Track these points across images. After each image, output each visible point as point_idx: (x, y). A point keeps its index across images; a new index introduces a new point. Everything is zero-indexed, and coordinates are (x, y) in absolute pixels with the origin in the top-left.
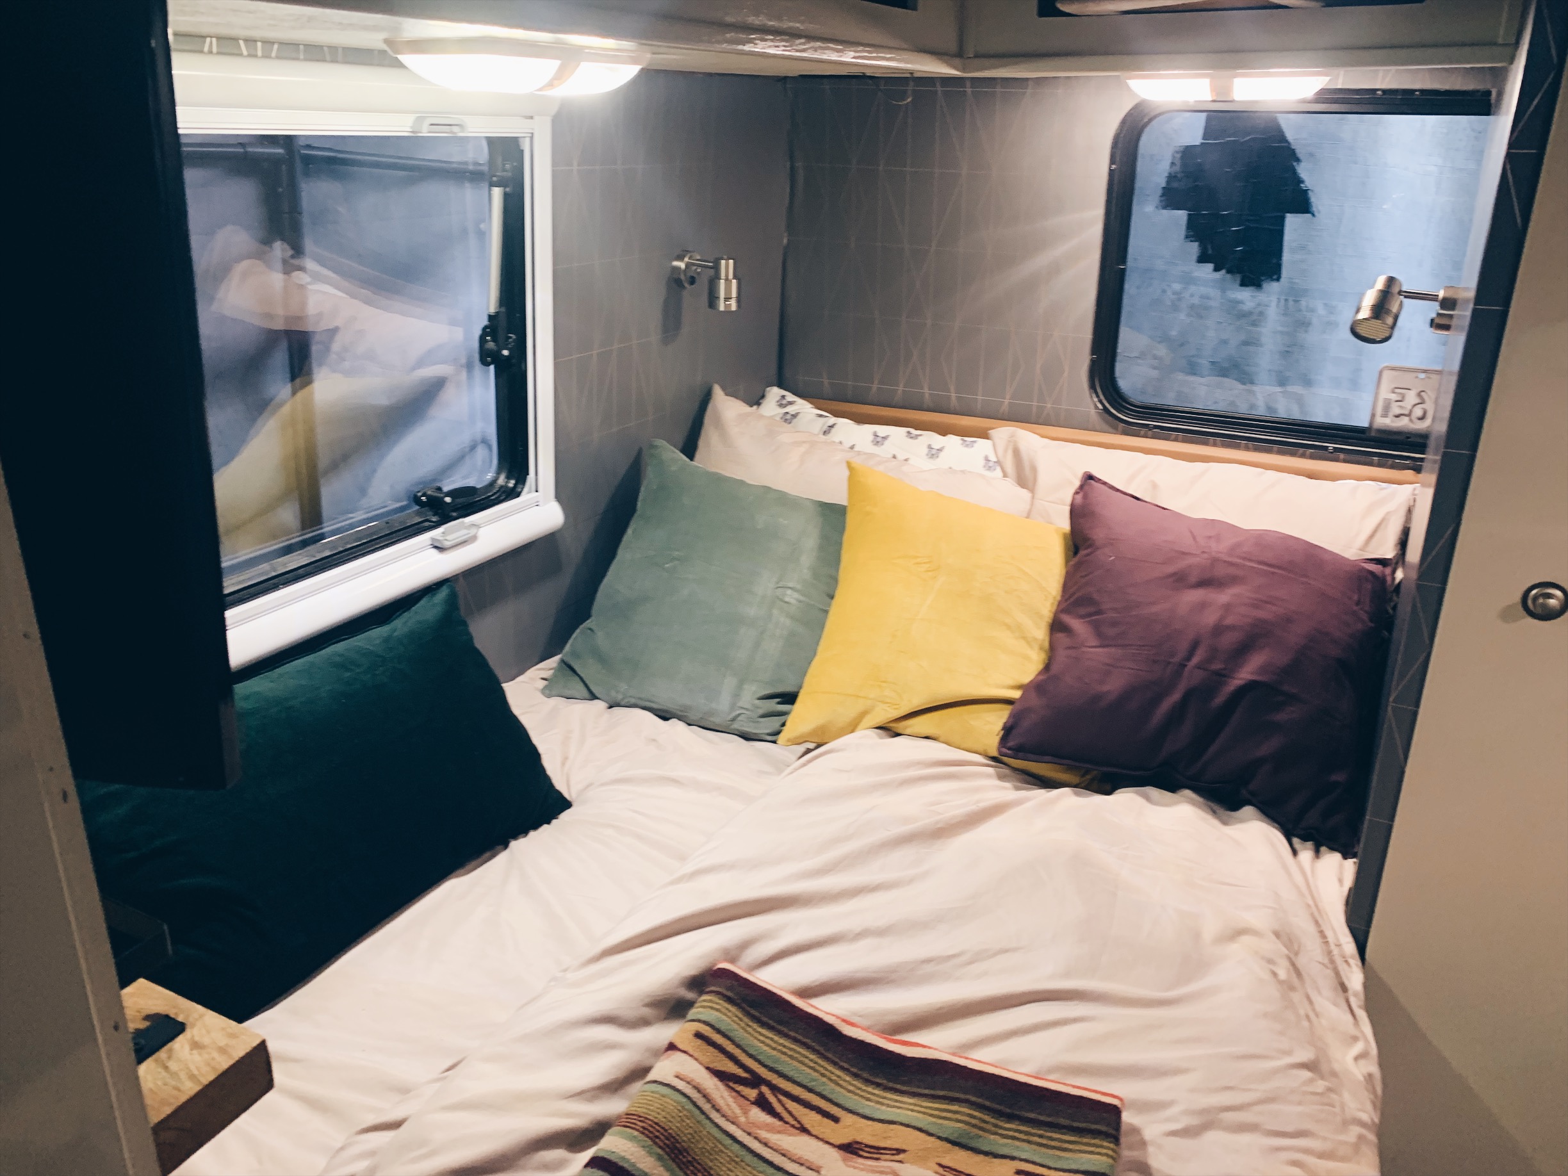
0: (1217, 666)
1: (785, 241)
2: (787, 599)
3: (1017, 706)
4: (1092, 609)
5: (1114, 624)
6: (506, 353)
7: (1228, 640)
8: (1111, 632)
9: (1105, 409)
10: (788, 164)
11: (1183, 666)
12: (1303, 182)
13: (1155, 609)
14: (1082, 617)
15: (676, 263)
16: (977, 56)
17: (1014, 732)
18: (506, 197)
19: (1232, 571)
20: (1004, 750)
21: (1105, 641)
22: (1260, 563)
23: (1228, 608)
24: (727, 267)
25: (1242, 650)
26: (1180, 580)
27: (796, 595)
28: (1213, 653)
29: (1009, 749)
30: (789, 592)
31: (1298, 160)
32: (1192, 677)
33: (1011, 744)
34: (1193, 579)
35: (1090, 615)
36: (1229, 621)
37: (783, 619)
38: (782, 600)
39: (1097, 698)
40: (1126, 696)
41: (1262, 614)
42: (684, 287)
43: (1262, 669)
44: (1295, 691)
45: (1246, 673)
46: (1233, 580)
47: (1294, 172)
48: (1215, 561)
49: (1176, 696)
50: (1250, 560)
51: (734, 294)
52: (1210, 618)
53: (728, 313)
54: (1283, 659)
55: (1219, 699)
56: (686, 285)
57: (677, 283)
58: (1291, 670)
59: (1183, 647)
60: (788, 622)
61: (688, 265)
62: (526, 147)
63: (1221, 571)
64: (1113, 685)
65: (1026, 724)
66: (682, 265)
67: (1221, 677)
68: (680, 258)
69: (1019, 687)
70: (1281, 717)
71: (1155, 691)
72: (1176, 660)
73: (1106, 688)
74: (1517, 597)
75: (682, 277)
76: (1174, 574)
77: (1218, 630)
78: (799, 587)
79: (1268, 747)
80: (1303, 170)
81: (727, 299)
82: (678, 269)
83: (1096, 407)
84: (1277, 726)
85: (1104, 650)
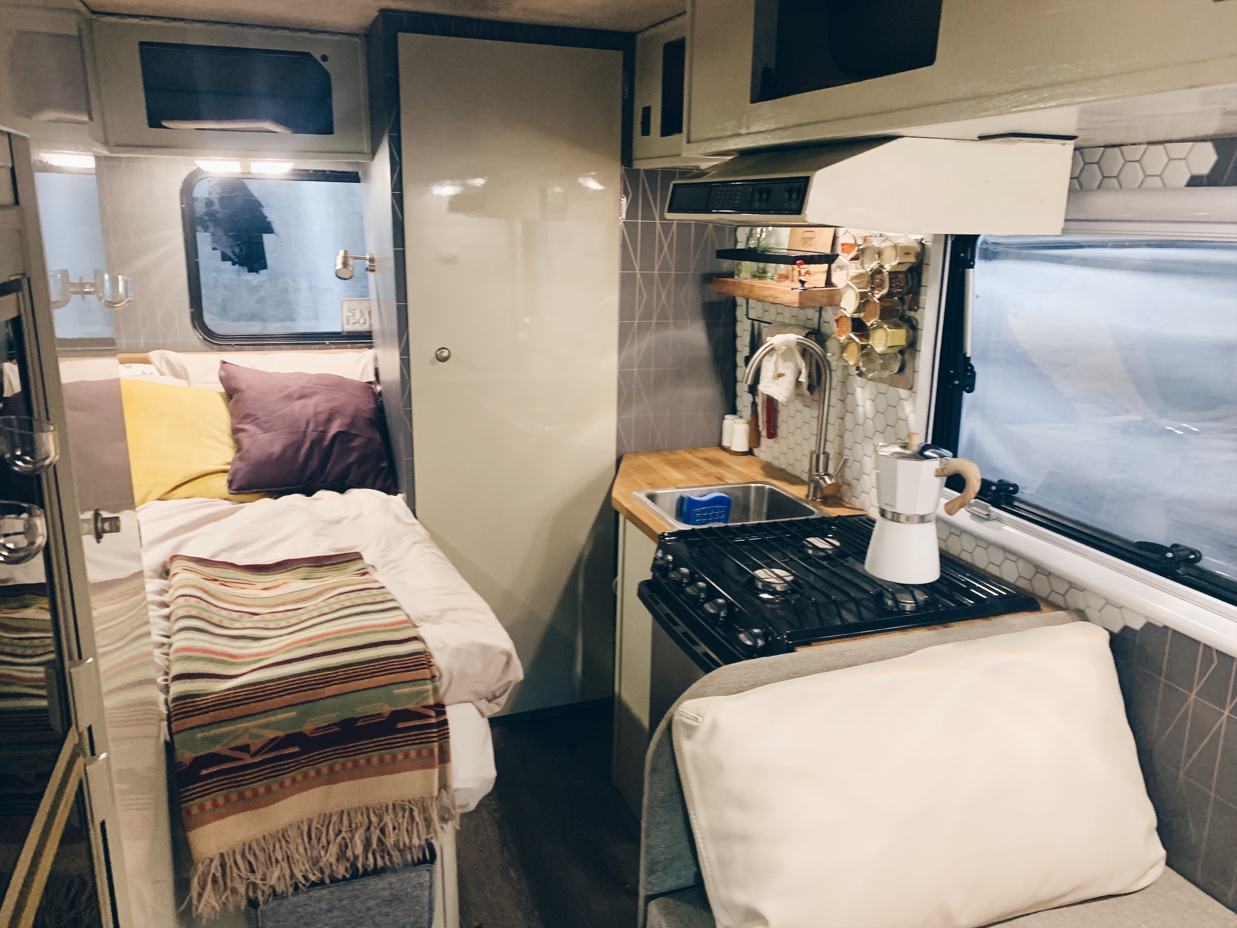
0: (321, 429)
3: (230, 472)
4: (253, 419)
5: (267, 422)
7: (322, 418)
8: (267, 425)
11: (305, 432)
12: (267, 218)
13: (284, 411)
14: (249, 423)
17: (234, 482)
20: (232, 491)
21: (266, 431)
22: (321, 385)
23: (316, 405)
25: (329, 420)
26: (290, 398)
28: (317, 424)
31: (262, 206)
32: (311, 436)
33: (234, 488)
34: (296, 396)
35: (253, 421)
36: (319, 410)
39: (271, 454)
40: (284, 451)
41: (332, 405)
43: (341, 425)
44: (357, 433)
45: (334, 429)
47: (261, 212)
48: (302, 387)
49: (307, 445)
50: (317, 385)
52: (310, 410)
54: (347, 421)
55: (326, 443)
58: (352, 424)
59: (303, 424)
64: (276, 448)
65: (239, 476)
67: (324, 432)
69: (228, 464)
70: (354, 444)
71: (299, 445)
72: (302, 429)
73: (273, 450)
74: (434, 355)
76: (287, 396)
77: (316, 414)
79: (353, 458)
80: (266, 212)
84: (354, 448)
85: (266, 434)
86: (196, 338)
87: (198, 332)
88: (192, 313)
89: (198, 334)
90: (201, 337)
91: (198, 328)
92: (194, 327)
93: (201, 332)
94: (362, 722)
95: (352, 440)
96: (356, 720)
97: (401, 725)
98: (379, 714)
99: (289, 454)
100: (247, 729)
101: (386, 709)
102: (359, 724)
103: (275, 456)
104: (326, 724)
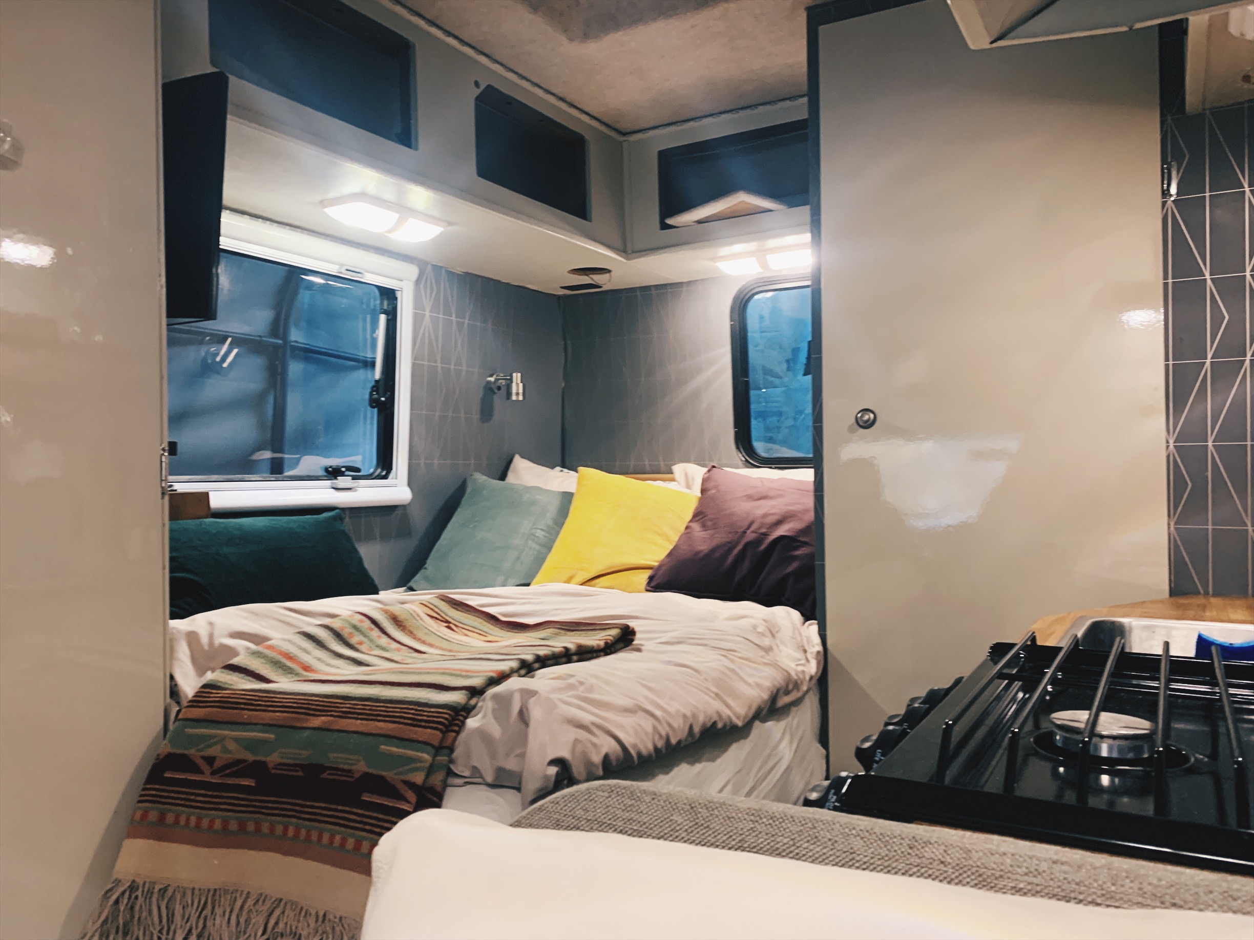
0: (763, 530)
1: (563, 385)
2: (537, 535)
3: (655, 569)
4: (704, 520)
5: (713, 520)
6: (383, 399)
7: (771, 519)
8: (708, 524)
9: (747, 460)
10: (563, 343)
11: (745, 532)
13: (734, 510)
14: (697, 521)
15: (489, 379)
16: (633, 252)
17: (655, 579)
18: (388, 321)
19: (780, 493)
20: (648, 588)
21: (706, 529)
23: (773, 507)
24: (517, 377)
25: (779, 523)
26: (750, 498)
27: (543, 533)
28: (762, 526)
29: (652, 587)
30: (539, 531)
32: (750, 536)
33: (652, 584)
34: (756, 497)
35: (702, 522)
36: (772, 511)
37: (534, 545)
38: (535, 536)
39: (698, 553)
40: (713, 551)
42: (495, 393)
43: (789, 530)
44: (807, 541)
45: (782, 531)
46: (780, 496)
49: (740, 547)
51: (521, 391)
52: (760, 512)
53: (517, 401)
55: (764, 546)
56: (496, 391)
57: (490, 390)
58: (805, 531)
59: (745, 525)
60: (537, 547)
61: (497, 380)
62: (398, 294)
63: (771, 494)
64: (707, 547)
65: (660, 572)
66: (492, 379)
67: (765, 535)
68: (491, 376)
69: (658, 561)
70: (798, 553)
71: (730, 546)
72: (742, 530)
73: (703, 548)
74: (853, 420)
75: (493, 386)
76: (747, 495)
77: (765, 516)
78: (545, 528)
81: (517, 394)
82: (489, 382)
83: (742, 460)
84: (796, 558)
85: (704, 533)
86: (738, 459)
87: (741, 453)
88: (737, 434)
89: (740, 455)
90: (744, 459)
91: (742, 450)
92: (738, 448)
93: (744, 454)
94: (328, 774)
95: (797, 548)
96: (322, 768)
97: (366, 797)
98: (350, 771)
99: (717, 554)
100: (223, 739)
101: (361, 767)
102: (324, 776)
103: (701, 555)
104: (291, 762)
